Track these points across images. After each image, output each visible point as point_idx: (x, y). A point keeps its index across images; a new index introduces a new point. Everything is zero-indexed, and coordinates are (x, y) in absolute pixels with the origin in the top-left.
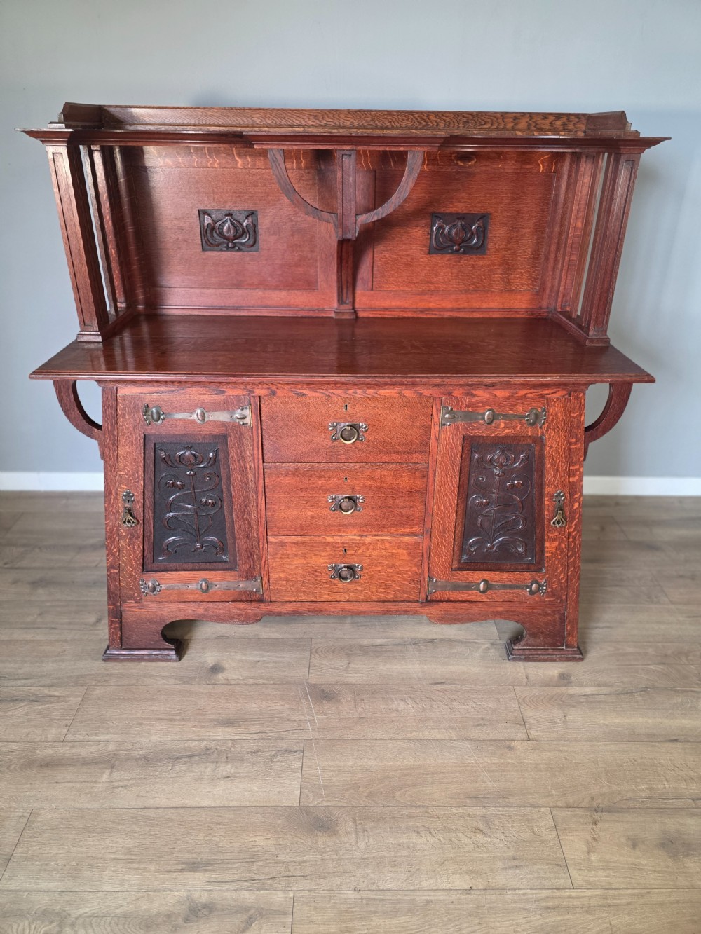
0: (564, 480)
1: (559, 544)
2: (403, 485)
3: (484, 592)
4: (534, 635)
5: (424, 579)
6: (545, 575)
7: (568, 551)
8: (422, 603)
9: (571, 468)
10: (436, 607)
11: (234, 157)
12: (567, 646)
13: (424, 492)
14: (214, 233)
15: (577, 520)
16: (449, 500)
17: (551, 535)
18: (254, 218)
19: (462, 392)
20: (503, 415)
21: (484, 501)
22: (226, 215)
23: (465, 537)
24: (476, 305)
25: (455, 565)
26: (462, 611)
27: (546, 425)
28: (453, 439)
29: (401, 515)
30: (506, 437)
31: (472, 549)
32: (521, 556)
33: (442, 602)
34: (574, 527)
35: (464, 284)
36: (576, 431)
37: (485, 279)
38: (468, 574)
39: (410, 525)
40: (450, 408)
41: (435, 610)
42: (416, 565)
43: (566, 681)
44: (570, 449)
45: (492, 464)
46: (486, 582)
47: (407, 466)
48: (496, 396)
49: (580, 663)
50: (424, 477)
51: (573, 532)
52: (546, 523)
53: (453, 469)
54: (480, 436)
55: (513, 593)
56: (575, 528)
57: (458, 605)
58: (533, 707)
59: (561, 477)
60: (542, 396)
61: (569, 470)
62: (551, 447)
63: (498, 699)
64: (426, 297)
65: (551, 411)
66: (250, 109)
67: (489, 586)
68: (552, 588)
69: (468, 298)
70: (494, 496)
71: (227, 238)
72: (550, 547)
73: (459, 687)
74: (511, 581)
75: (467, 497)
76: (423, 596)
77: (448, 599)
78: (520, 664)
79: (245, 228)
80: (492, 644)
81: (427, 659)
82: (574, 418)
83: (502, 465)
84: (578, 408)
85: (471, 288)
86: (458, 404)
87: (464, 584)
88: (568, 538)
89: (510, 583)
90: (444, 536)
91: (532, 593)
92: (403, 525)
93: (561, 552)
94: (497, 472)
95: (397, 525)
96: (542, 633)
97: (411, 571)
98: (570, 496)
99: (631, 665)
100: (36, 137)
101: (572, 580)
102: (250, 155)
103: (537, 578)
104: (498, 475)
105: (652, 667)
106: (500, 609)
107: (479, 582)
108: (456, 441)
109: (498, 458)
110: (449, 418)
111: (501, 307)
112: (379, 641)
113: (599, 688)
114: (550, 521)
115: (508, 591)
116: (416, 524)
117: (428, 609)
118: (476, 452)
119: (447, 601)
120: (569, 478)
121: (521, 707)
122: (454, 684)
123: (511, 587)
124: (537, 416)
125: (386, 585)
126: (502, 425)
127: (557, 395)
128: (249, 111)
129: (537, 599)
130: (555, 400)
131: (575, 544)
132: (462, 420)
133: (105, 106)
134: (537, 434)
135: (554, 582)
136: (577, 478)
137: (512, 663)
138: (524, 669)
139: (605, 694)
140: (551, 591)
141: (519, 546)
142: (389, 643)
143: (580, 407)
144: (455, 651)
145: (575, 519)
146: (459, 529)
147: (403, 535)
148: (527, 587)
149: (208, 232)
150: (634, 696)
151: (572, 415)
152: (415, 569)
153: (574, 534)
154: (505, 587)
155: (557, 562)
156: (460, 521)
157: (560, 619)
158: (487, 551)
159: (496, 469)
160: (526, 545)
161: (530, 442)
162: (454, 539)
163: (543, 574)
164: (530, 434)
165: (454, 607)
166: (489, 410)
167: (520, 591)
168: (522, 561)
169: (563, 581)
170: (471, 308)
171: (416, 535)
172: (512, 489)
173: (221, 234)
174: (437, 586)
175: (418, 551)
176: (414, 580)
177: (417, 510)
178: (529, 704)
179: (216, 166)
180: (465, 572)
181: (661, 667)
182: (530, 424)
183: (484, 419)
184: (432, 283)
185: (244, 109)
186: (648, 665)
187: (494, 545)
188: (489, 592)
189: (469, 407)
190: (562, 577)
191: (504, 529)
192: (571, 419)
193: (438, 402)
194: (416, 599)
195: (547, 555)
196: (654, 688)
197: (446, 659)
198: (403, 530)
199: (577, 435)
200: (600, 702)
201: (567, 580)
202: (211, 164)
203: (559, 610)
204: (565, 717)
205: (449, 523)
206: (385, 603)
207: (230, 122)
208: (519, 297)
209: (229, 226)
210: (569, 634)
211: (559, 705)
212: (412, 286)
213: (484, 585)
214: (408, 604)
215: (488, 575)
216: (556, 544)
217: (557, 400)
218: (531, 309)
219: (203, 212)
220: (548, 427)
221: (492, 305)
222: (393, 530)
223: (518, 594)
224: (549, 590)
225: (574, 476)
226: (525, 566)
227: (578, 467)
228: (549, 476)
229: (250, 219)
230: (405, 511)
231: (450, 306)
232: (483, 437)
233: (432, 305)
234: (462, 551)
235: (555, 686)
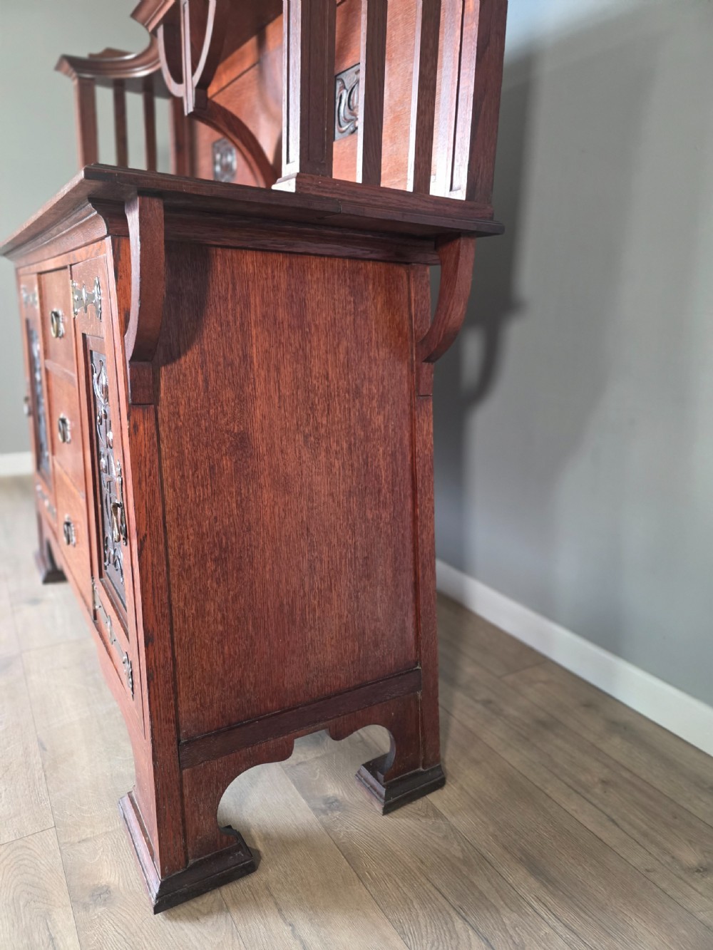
4: (139, 785)
7: (136, 613)
43: (87, 899)
51: (134, 567)
68: (136, 688)
72: (126, 587)
88: (133, 580)
93: (132, 609)
135: (135, 675)
163: (129, 645)
190: (137, 668)
195: (127, 603)
201: (141, 681)
210: (154, 826)
235: (68, 885)
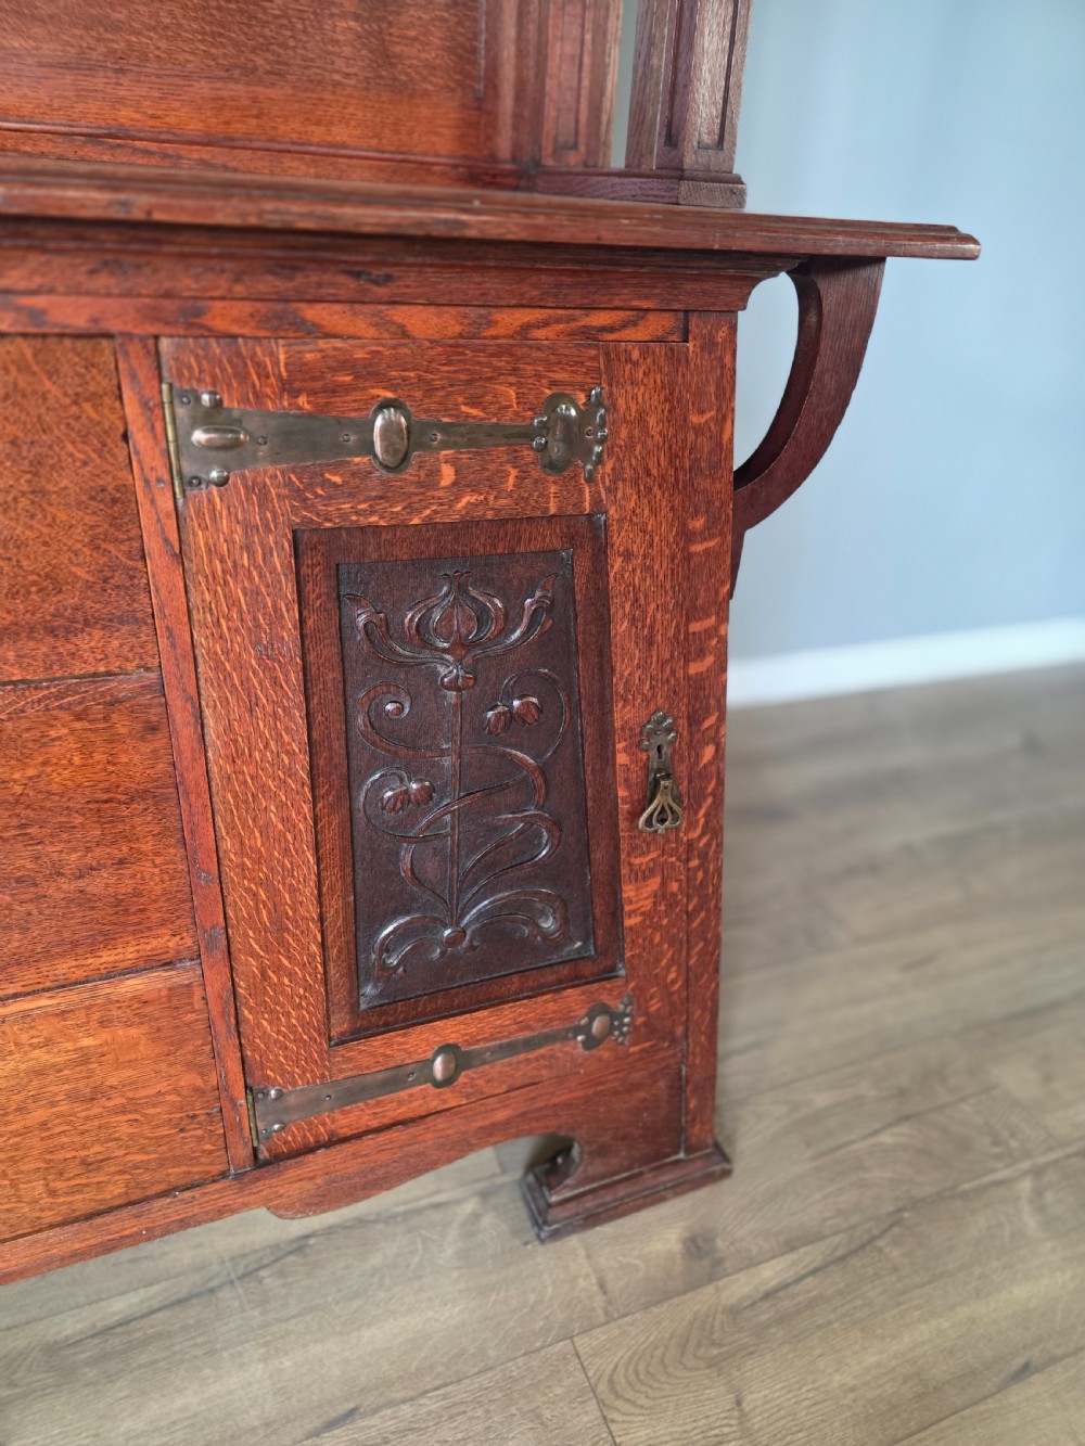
0: (673, 672)
1: (663, 884)
2: (59, 777)
3: (448, 1081)
4: (602, 1151)
5: (233, 1101)
6: (627, 982)
7: (689, 898)
8: (238, 1177)
9: (695, 627)
10: (291, 1174)
12: (689, 1150)
13: (163, 794)
15: (710, 800)
16: (281, 806)
17: (636, 861)
19: (247, 307)
20: (444, 428)
21: (414, 786)
23: (363, 920)
24: (290, 129)
25: (340, 1024)
26: (384, 1157)
27: (609, 465)
28: (248, 548)
29: (85, 900)
30: (467, 525)
31: (393, 961)
32: (552, 943)
33: (310, 1150)
34: (702, 821)
35: (236, 44)
36: (705, 484)
37: (305, 31)
38: (389, 1045)
39: (134, 933)
40: (206, 398)
41: (293, 1180)
42: (191, 1066)
43: (706, 1262)
44: (688, 557)
45: (427, 644)
46: (446, 1049)
47: (60, 696)
48: (405, 334)
49: (725, 1184)
50: (153, 729)
51: (700, 837)
52: (622, 825)
53: (275, 682)
54: (362, 529)
55: (537, 1059)
56: (706, 823)
57: (369, 1143)
58: (642, 1401)
59: (663, 664)
60: (590, 335)
61: (687, 634)
62: (628, 555)
63: (536, 1415)
64: (99, 81)
65: (621, 402)
67: (460, 1058)
68: (647, 1014)
69: (255, 100)
70: (447, 762)
72: (637, 896)
73: (406, 1409)
74: (529, 1028)
75: (349, 785)
76: (243, 1152)
77: (332, 1134)
78: (574, 1241)
80: (484, 1195)
81: (291, 1325)
82: (698, 430)
83: (462, 645)
84: (712, 389)
85: (259, 61)
86: (243, 377)
87: (380, 1076)
88: (688, 860)
89: (527, 1034)
90: (282, 942)
91: (592, 1043)
92: (108, 940)
93: (670, 906)
94: (447, 671)
95: (75, 944)
96: (624, 1138)
97: (176, 1091)
98: (690, 725)
99: (839, 1147)
101: (698, 978)
103: (605, 998)
104: (453, 686)
105: (886, 1138)
106: (501, 1116)
107: (430, 1055)
108: (267, 554)
109: (447, 618)
110: (210, 446)
111: (374, 142)
112: (119, 1307)
113: (793, 1256)
114: (634, 815)
115: (521, 1057)
116: (163, 923)
117: (267, 1185)
118: (355, 599)
119: (328, 1144)
120: (687, 662)
121: (612, 1415)
122: (391, 1403)
123: (529, 1045)
124: (574, 434)
125: (84, 1162)
126: (448, 474)
127: (641, 333)
129: (606, 1055)
130: (635, 355)
131: (706, 872)
132: (275, 458)
134: (579, 504)
135: (652, 998)
136: (710, 660)
137: (551, 1246)
138: (588, 1256)
139: (814, 1272)
140: (645, 1024)
141: (543, 913)
142: (155, 1304)
143: (718, 387)
144: (376, 1260)
145: (705, 798)
146: (334, 905)
147: (112, 974)
148: (577, 1030)
150: (880, 1250)
151: (695, 419)
152: (189, 1079)
153: (701, 844)
154: (511, 1048)
155: (657, 938)
156: (331, 878)
157: (671, 1087)
158: (443, 954)
159: (445, 663)
160: (565, 903)
161: (556, 543)
162: (323, 945)
163: (620, 982)
164: (553, 511)
165: (355, 1156)
166: (386, 405)
167: (558, 1046)
168: (555, 959)
169: (676, 987)
170: (272, 140)
171: (168, 964)
172: (506, 727)
174: (287, 1110)
175: (190, 1017)
176: (194, 1117)
177: (154, 873)
178: (630, 1395)
180: (377, 1042)
181: (904, 1129)
182: (553, 466)
183: (368, 447)
184: (116, 27)
186: (876, 1133)
187: (464, 931)
188: (462, 1079)
189: (295, 393)
190: (672, 976)
191: (494, 871)
192: (691, 436)
193: (144, 369)
194: (217, 1169)
195: (628, 922)
196: (916, 1204)
197: (355, 1304)
198: (107, 957)
199: (709, 503)
200: (812, 1304)
201: (687, 983)
203: (667, 1067)
204: (739, 1403)
205: (293, 891)
206: (99, 1220)
208: (424, 111)
210: (694, 1120)
211: (712, 1363)
212: (38, 30)
213: (445, 1063)
214: (187, 1194)
215: (452, 1030)
216: (654, 884)
217: (644, 354)
218: (465, 157)
220: (617, 475)
221: (341, 134)
222: (64, 968)
223: (552, 1056)
224: (640, 1020)
225: (701, 654)
226: (565, 971)
227: (712, 621)
228: (626, 666)
230: (96, 885)
231: (194, 127)
232: (376, 528)
233: (126, 115)
234: (356, 975)
235: (685, 1292)
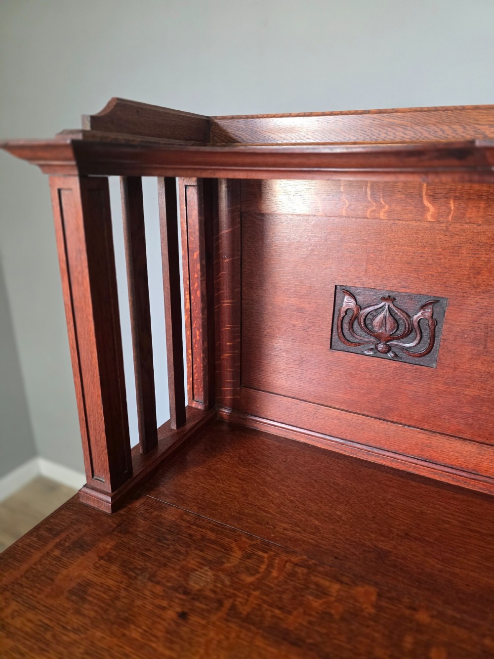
11: (422, 201)
14: (356, 324)
18: (438, 309)
22: (384, 299)
66: (476, 108)
71: (378, 337)
79: (416, 324)
100: (30, 159)
102: (456, 198)
128: (475, 113)
133: (216, 117)
149: (346, 321)
173: (367, 327)
179: (382, 215)
185: (463, 108)
202: (373, 211)
207: (426, 134)
209: (385, 317)
219: (341, 290)
229: (428, 312)
